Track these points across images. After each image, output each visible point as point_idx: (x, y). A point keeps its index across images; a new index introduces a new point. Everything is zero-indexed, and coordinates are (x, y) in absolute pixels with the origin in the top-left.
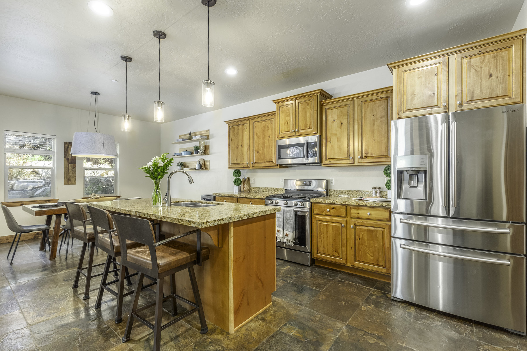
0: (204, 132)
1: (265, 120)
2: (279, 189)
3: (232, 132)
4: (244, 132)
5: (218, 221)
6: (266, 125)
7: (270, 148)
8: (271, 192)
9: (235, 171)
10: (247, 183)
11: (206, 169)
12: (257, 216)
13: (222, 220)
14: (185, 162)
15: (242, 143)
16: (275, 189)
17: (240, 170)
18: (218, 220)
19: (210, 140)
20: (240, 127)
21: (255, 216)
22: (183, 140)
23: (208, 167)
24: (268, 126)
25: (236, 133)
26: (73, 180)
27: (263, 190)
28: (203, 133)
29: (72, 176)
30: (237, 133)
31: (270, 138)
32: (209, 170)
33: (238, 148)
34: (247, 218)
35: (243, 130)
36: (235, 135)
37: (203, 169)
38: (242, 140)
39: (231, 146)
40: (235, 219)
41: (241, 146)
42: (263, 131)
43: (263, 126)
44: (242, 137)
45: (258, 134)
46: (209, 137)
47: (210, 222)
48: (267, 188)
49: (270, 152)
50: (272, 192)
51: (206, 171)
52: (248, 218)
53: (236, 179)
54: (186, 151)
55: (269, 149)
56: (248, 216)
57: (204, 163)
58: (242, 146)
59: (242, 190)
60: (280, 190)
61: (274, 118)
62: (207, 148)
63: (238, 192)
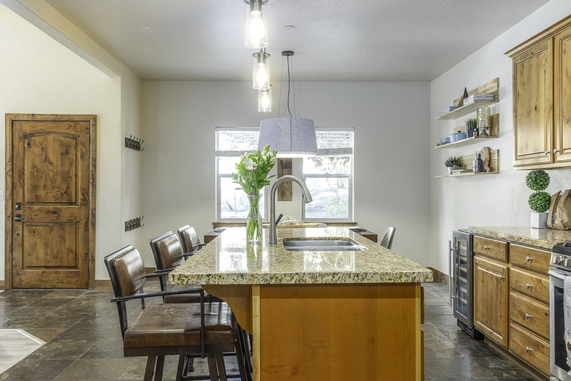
0: (491, 85)
3: (519, 75)
4: (542, 71)
5: (207, 278)
9: (530, 174)
10: (562, 205)
11: (492, 170)
12: (330, 282)
13: (220, 277)
14: (461, 157)
15: (537, 100)
17: (546, 171)
18: (208, 275)
19: (501, 102)
20: (534, 61)
21: (320, 281)
22: (451, 111)
23: (495, 165)
25: (526, 78)
26: (288, 193)
28: (489, 86)
29: (287, 188)
30: (528, 78)
32: (498, 173)
33: (531, 115)
34: (293, 282)
35: (538, 66)
36: (525, 83)
37: (486, 171)
38: (538, 92)
39: (520, 111)
40: (256, 280)
41: (536, 107)
46: (498, 95)
47: (188, 277)
51: (492, 175)
52: (298, 282)
53: (534, 196)
54: (459, 132)
56: (296, 277)
57: (488, 159)
59: (549, 223)
62: (494, 122)
63: (538, 227)
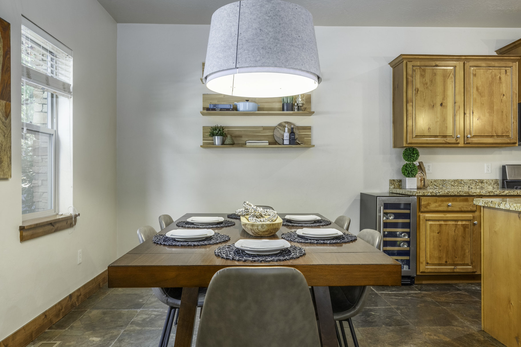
1: (494, 67)
2: (485, 181)
3: (418, 77)
4: (449, 81)
6: (495, 75)
7: (504, 113)
8: (469, 187)
15: (443, 99)
16: (478, 181)
20: (439, 71)
23: (307, 139)
24: (500, 78)
25: (428, 81)
27: (453, 183)
30: (431, 81)
31: (505, 97)
33: (435, 109)
35: (445, 77)
36: (427, 84)
38: (444, 94)
39: (419, 102)
41: (441, 105)
42: (491, 84)
43: (490, 76)
44: (444, 88)
45: (480, 88)
48: (461, 180)
49: (505, 120)
50: (471, 187)
53: (408, 165)
55: (502, 115)
58: (443, 104)
60: (487, 183)
61: (511, 67)
